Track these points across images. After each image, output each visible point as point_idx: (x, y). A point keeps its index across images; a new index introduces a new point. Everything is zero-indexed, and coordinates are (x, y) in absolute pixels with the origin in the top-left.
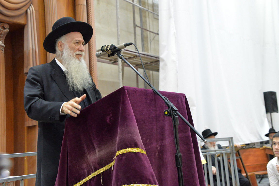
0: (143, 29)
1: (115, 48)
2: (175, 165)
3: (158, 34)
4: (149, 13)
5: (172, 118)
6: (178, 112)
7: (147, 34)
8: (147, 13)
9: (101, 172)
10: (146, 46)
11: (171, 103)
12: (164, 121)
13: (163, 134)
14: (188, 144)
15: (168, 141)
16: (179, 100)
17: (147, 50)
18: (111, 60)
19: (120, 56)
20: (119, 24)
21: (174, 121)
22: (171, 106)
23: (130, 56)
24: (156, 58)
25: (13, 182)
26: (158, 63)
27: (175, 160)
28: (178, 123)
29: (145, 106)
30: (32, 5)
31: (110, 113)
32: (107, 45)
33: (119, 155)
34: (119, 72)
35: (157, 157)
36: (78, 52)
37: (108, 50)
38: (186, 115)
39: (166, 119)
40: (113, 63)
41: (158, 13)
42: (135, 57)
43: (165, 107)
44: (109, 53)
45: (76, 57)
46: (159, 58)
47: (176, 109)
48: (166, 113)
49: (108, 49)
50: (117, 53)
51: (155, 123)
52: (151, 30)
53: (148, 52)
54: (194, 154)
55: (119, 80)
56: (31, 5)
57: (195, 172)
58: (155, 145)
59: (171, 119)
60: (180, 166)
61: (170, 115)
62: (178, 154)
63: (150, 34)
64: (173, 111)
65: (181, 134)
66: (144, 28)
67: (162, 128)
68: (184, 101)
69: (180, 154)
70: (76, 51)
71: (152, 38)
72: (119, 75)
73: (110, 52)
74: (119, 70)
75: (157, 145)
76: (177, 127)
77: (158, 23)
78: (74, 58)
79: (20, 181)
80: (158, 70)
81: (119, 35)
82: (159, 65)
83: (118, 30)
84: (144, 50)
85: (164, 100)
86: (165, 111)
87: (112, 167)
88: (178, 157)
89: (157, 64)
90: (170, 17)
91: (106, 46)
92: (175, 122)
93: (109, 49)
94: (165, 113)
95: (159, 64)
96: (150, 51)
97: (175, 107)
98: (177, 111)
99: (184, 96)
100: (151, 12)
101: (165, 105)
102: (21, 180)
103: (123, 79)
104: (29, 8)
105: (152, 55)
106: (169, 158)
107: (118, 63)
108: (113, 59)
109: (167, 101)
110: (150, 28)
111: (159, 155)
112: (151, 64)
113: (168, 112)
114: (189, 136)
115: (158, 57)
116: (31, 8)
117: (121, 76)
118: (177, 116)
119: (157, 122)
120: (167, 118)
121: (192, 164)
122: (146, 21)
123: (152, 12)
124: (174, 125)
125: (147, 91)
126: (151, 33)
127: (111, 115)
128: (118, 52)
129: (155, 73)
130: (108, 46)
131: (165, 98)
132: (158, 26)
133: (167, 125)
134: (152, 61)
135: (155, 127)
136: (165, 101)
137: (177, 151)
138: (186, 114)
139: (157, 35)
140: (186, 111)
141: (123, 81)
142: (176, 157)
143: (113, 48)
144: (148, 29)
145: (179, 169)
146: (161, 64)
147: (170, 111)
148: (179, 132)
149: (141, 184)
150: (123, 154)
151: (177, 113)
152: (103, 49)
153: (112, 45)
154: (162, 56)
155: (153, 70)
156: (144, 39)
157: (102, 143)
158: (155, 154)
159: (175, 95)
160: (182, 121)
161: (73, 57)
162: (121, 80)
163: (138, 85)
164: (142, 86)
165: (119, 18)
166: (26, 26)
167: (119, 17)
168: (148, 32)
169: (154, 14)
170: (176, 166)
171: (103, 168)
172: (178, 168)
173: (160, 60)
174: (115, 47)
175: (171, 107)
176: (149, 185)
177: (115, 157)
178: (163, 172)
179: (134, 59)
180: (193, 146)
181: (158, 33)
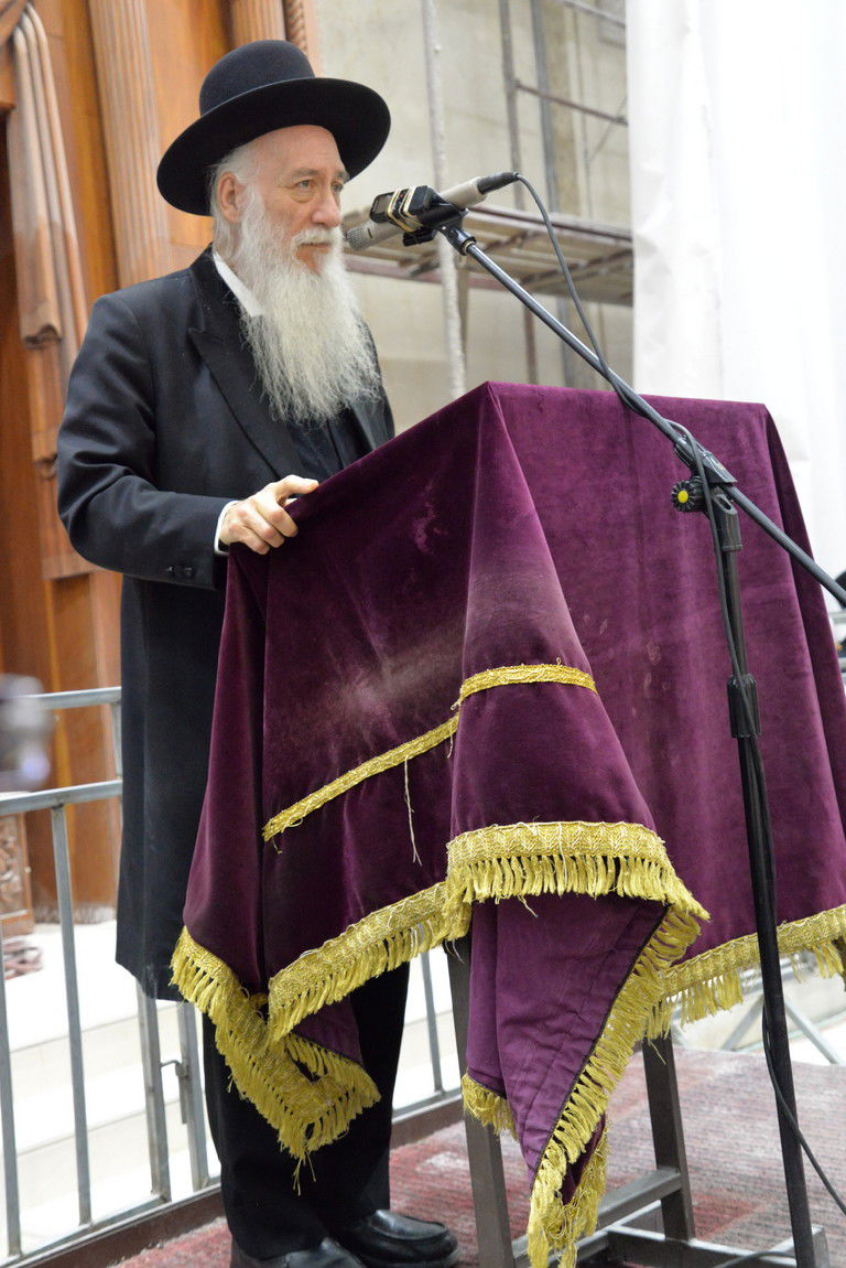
0: (552, 101)
1: (436, 201)
2: (728, 729)
3: (621, 121)
4: (575, 17)
5: (708, 517)
6: (736, 491)
7: (570, 123)
8: (568, 13)
9: (406, 760)
10: (565, 182)
11: (705, 452)
12: (672, 533)
13: (670, 596)
14: (784, 635)
15: (694, 624)
16: (742, 434)
17: (573, 204)
18: (405, 262)
19: (461, 238)
20: (438, 83)
21: (720, 534)
22: (706, 464)
23: (493, 236)
24: (617, 237)
25: (17, 817)
26: (627, 264)
27: (727, 705)
28: (736, 542)
29: (585, 468)
30: (32, 11)
31: (427, 505)
32: (397, 192)
33: (473, 697)
34: (447, 316)
35: (647, 695)
36: (309, 235)
37: (405, 216)
38: (771, 502)
39: (682, 527)
40: (415, 276)
41: (622, 12)
42: (519, 240)
43: (675, 471)
44: (410, 230)
45: (299, 257)
46: (629, 239)
47: (729, 478)
48: (683, 496)
49: (406, 209)
50: (444, 228)
51: (633, 544)
52: (590, 103)
53: (578, 214)
54: (811, 681)
55: (448, 352)
56: (26, 11)
57: (817, 761)
58: (638, 644)
59: (707, 522)
60: (750, 732)
61: (699, 505)
62: (741, 681)
63: (584, 121)
64: (712, 486)
65: (750, 592)
66: (555, 92)
67: (667, 566)
68: (760, 436)
69: (749, 678)
70: (301, 227)
71: (593, 140)
72: (446, 328)
73: (412, 223)
74: (445, 306)
75: (646, 643)
76: (733, 560)
77: (622, 63)
78: (293, 261)
79: (52, 812)
80: (626, 298)
81: (442, 137)
82: (630, 274)
83: (432, 113)
84: (558, 203)
85: (669, 436)
86: (675, 491)
87: (449, 739)
88: (741, 696)
89: (620, 268)
90: (683, 30)
91: (392, 194)
92: (722, 537)
93: (409, 211)
94: (675, 496)
95: (632, 266)
96: (584, 207)
97: (722, 468)
98: (730, 484)
99: (760, 418)
100: (589, 12)
101: (673, 461)
102: (54, 808)
103: (464, 349)
104: (20, 24)
105: (597, 228)
106: (702, 700)
107: (438, 271)
108: (415, 256)
109: (684, 443)
110: (582, 94)
111: (655, 687)
112: (594, 268)
113: (690, 491)
114: (789, 600)
115: (627, 235)
116: (27, 21)
117: (455, 333)
118: (733, 511)
119: (642, 539)
120: (685, 522)
121: (807, 723)
122: (563, 58)
123: (594, 9)
124: (719, 550)
125: (591, 400)
126: (591, 120)
127: (432, 515)
128: (451, 220)
129: (611, 311)
130: (404, 193)
131: (674, 427)
132: (622, 79)
133: (687, 553)
134: (597, 254)
135: (632, 563)
136: (675, 442)
137: (733, 665)
138: (770, 496)
139: (619, 128)
140: (773, 486)
141: (465, 360)
142: (733, 694)
143: (425, 202)
144: (575, 99)
145: (746, 749)
146: (642, 268)
147: (701, 487)
148: (743, 584)
149: (559, 823)
150: (485, 690)
151: (730, 496)
152: (379, 211)
153: (421, 191)
154: (645, 229)
155: (602, 297)
156: (555, 149)
157: (403, 637)
158: (638, 685)
159: (718, 412)
160: (756, 528)
161: (286, 256)
162: (458, 352)
163: (532, 374)
164: (551, 378)
165: (437, 52)
166: (14, 115)
167: (438, 47)
168: (576, 115)
169: (602, 18)
170: (730, 734)
171: (415, 742)
172: (741, 741)
173: (636, 247)
174: (438, 197)
175: (705, 467)
176: (597, 824)
177: (459, 702)
178: (675, 761)
179: (515, 251)
180: (805, 644)
181: (623, 113)
